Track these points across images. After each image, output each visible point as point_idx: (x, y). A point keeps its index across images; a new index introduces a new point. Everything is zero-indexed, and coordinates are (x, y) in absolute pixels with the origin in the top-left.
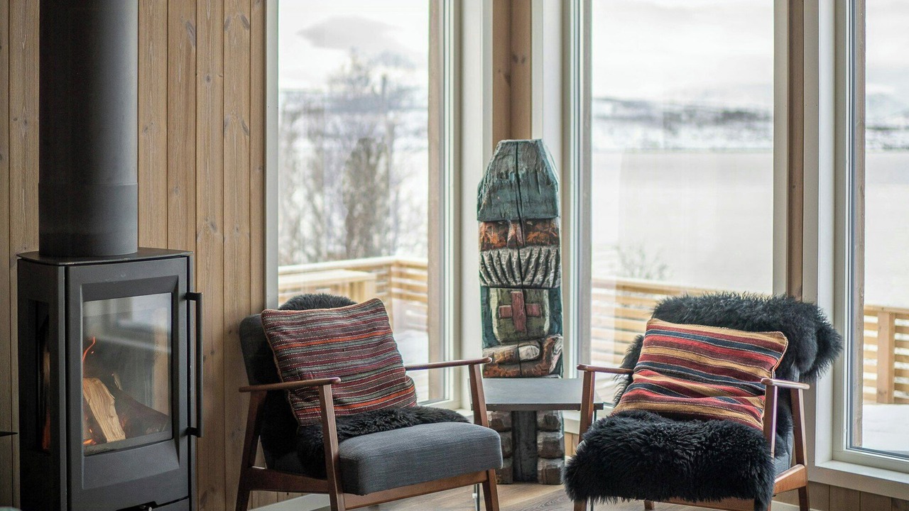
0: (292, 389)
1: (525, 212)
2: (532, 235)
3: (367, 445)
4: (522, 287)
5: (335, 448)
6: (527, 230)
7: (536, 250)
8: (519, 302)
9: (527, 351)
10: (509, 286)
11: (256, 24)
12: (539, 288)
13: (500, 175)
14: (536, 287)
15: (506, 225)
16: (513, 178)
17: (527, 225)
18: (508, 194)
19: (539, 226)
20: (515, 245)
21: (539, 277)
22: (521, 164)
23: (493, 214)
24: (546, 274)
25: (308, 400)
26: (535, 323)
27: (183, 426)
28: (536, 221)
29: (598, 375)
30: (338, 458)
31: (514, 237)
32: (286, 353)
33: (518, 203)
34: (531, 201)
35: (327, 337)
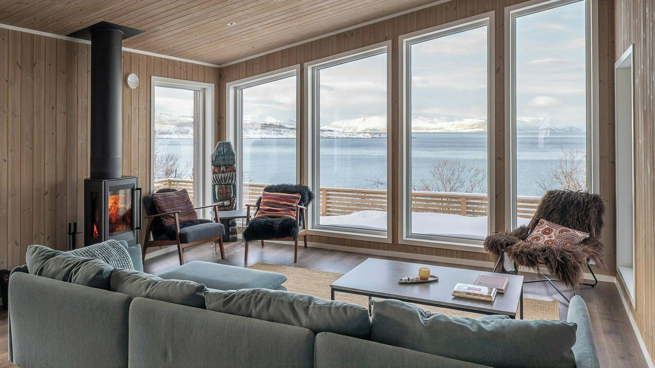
0: (162, 216)
1: (226, 163)
2: (228, 169)
3: (188, 229)
4: (225, 184)
5: (179, 231)
6: (226, 168)
7: (229, 173)
8: (225, 189)
9: (226, 203)
10: (221, 184)
11: (148, 108)
12: (230, 184)
13: (219, 152)
14: (229, 184)
15: (220, 166)
16: (223, 153)
17: (227, 166)
18: (221, 158)
19: (230, 167)
20: (223, 172)
21: (230, 181)
22: (225, 149)
23: (217, 163)
24: (232, 180)
25: (167, 219)
26: (228, 195)
27: (135, 227)
28: (229, 165)
29: (251, 207)
30: (180, 234)
31: (223, 170)
32: (160, 206)
33: (224, 160)
34: (228, 159)
35: (172, 200)
